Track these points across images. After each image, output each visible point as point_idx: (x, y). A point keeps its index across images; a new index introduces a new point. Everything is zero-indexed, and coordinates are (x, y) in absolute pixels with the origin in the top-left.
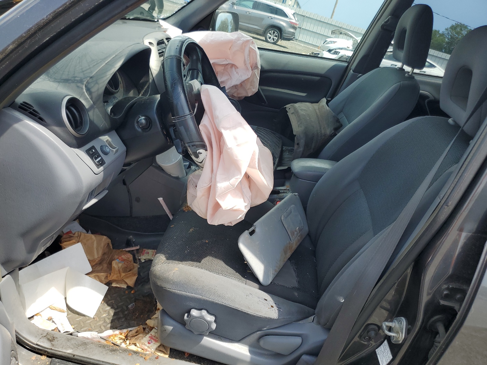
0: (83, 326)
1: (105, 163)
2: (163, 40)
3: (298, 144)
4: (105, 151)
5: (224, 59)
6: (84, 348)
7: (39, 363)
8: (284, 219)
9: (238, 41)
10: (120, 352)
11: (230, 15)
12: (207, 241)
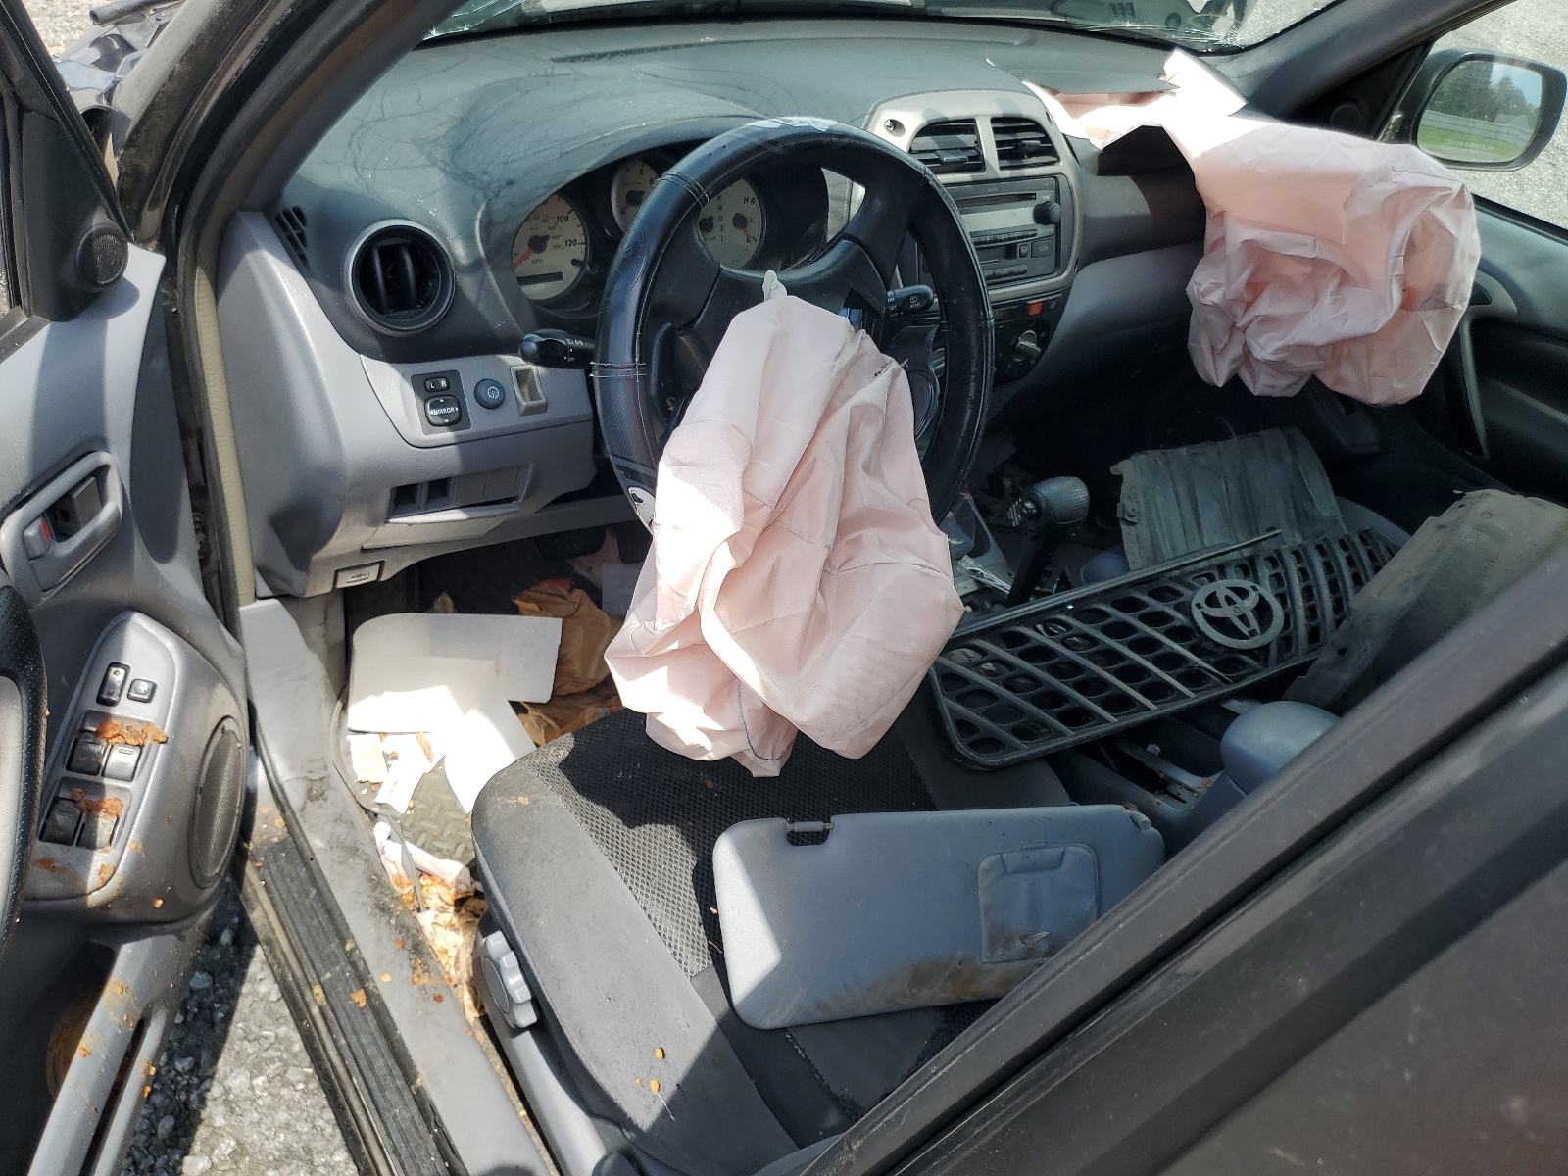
0: (433, 816)
1: (468, 426)
2: (972, 120)
3: (1342, 652)
4: (483, 396)
5: (1309, 240)
6: (341, 859)
7: (265, 826)
8: (986, 871)
9: (1381, 180)
10: (389, 923)
11: (1537, 80)
12: (710, 784)
